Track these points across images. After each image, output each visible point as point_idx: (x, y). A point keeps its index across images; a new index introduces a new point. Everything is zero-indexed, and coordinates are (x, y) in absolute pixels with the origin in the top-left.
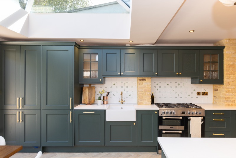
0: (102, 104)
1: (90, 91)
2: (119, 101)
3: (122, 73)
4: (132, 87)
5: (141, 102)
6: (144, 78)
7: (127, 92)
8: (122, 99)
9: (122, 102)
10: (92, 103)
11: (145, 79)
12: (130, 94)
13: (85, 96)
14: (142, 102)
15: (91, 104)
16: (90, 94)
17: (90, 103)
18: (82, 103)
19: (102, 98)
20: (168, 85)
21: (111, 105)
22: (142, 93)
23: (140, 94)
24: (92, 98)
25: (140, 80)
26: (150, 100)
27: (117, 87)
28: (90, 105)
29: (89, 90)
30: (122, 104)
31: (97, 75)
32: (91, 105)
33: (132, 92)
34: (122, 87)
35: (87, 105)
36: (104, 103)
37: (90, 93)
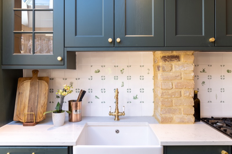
0: (65, 123)
1: (35, 88)
2: (111, 114)
3: (118, 40)
4: (142, 78)
5: (168, 115)
6: (175, 53)
7: (129, 90)
8: (117, 109)
9: (118, 116)
10: (38, 121)
11: (177, 58)
12: (135, 96)
13: (21, 102)
14: (171, 115)
15: (37, 123)
16: (33, 96)
17: (32, 122)
18: (13, 120)
19: (65, 107)
20: (228, 71)
21: (90, 123)
22: (170, 92)
23: (166, 97)
24: (39, 106)
25: (165, 58)
26: (193, 111)
27: (103, 78)
28: (34, 125)
29: (32, 85)
30: (118, 120)
31: (52, 46)
32: (37, 126)
33: (142, 90)
34: (116, 78)
35: (24, 125)
36: (70, 120)
37: (35, 92)
